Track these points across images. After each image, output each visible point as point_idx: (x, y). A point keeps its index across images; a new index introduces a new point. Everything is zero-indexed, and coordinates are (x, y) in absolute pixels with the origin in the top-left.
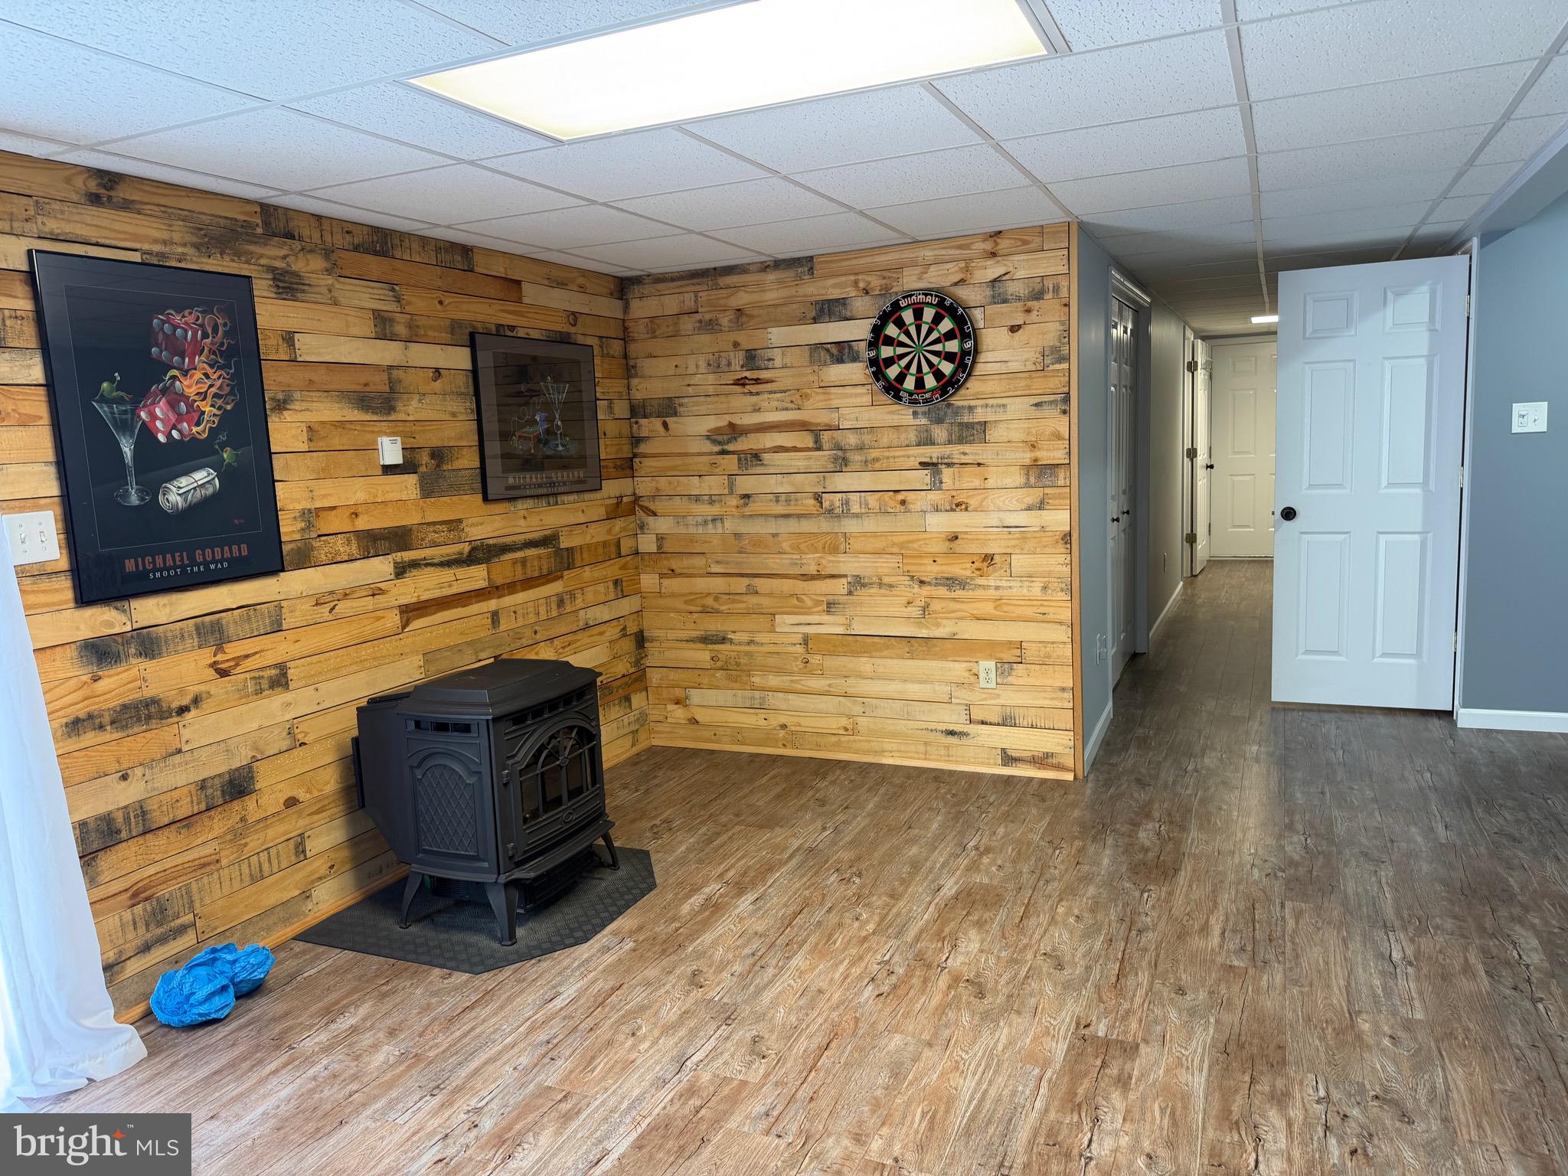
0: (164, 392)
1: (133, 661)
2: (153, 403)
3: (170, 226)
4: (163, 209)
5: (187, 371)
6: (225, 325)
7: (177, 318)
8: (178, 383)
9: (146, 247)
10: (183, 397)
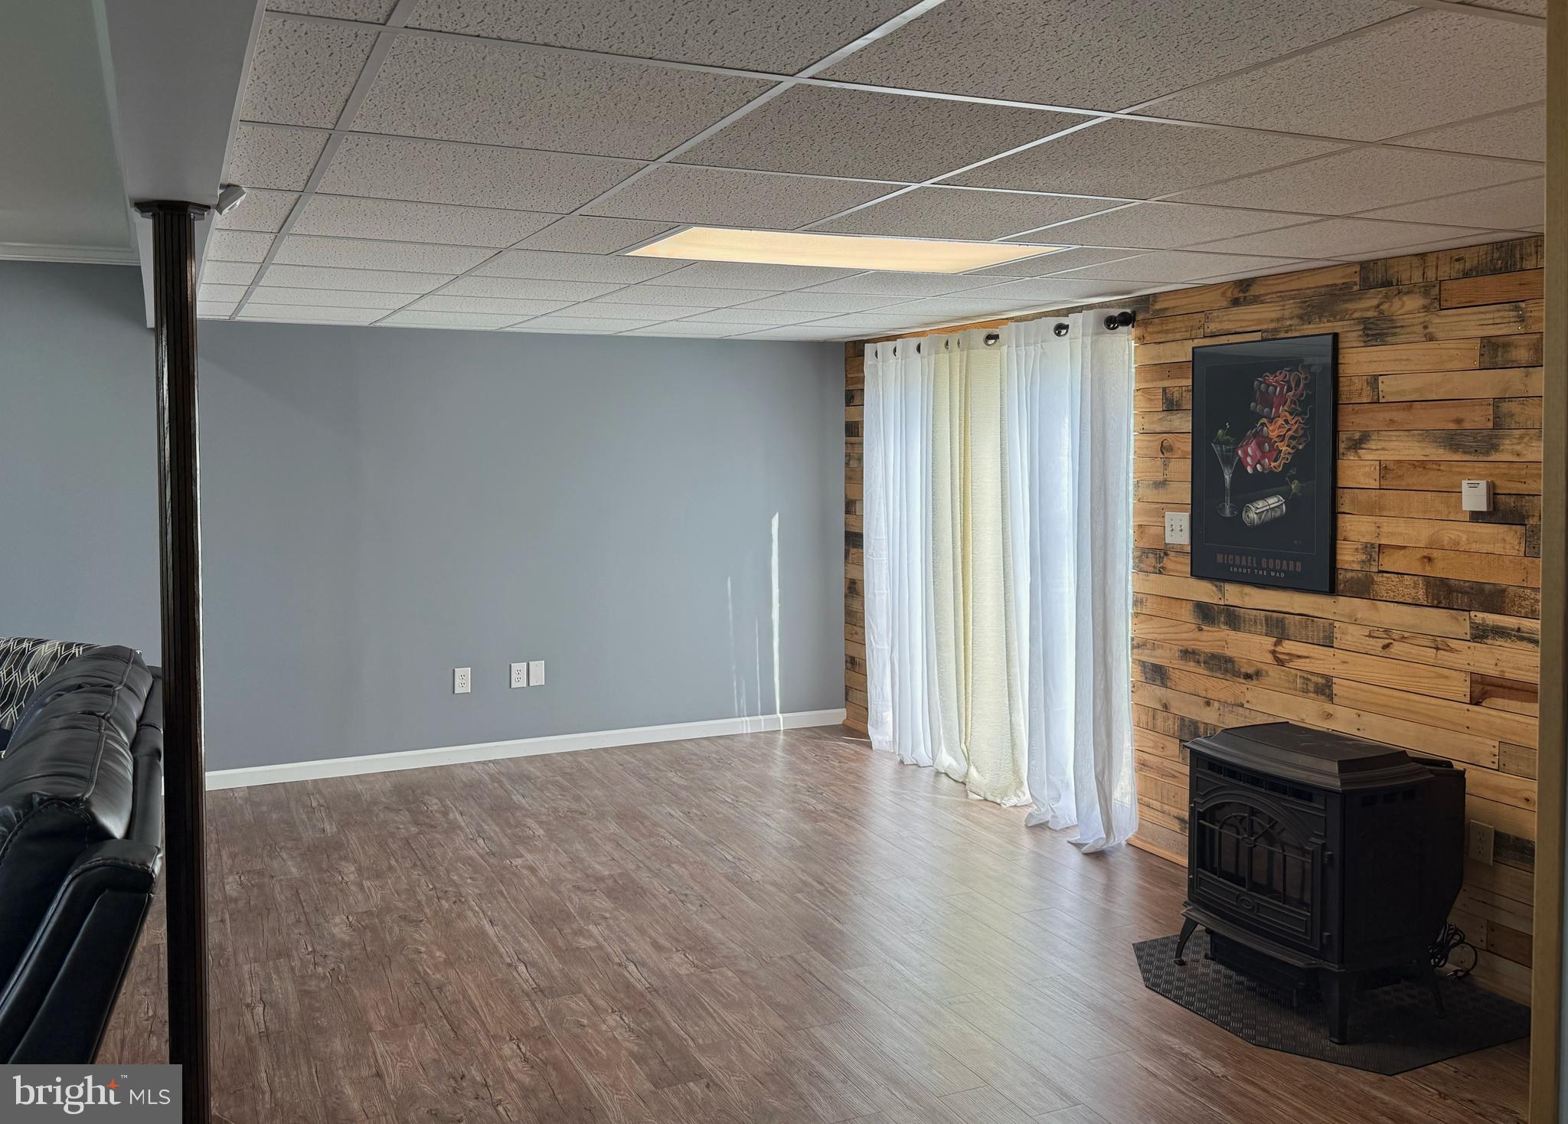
0: (1255, 436)
1: (1223, 627)
2: (1247, 444)
3: (1284, 306)
4: (1279, 294)
5: (1273, 419)
6: (1306, 379)
7: (1271, 379)
8: (1265, 428)
9: (1264, 327)
10: (1268, 439)
